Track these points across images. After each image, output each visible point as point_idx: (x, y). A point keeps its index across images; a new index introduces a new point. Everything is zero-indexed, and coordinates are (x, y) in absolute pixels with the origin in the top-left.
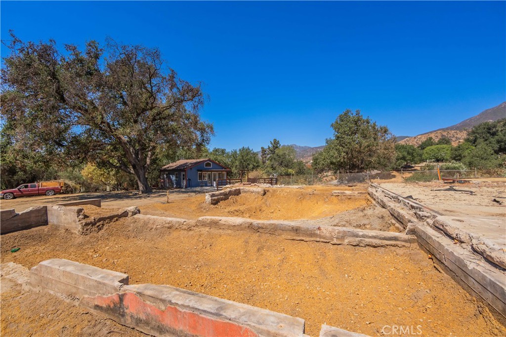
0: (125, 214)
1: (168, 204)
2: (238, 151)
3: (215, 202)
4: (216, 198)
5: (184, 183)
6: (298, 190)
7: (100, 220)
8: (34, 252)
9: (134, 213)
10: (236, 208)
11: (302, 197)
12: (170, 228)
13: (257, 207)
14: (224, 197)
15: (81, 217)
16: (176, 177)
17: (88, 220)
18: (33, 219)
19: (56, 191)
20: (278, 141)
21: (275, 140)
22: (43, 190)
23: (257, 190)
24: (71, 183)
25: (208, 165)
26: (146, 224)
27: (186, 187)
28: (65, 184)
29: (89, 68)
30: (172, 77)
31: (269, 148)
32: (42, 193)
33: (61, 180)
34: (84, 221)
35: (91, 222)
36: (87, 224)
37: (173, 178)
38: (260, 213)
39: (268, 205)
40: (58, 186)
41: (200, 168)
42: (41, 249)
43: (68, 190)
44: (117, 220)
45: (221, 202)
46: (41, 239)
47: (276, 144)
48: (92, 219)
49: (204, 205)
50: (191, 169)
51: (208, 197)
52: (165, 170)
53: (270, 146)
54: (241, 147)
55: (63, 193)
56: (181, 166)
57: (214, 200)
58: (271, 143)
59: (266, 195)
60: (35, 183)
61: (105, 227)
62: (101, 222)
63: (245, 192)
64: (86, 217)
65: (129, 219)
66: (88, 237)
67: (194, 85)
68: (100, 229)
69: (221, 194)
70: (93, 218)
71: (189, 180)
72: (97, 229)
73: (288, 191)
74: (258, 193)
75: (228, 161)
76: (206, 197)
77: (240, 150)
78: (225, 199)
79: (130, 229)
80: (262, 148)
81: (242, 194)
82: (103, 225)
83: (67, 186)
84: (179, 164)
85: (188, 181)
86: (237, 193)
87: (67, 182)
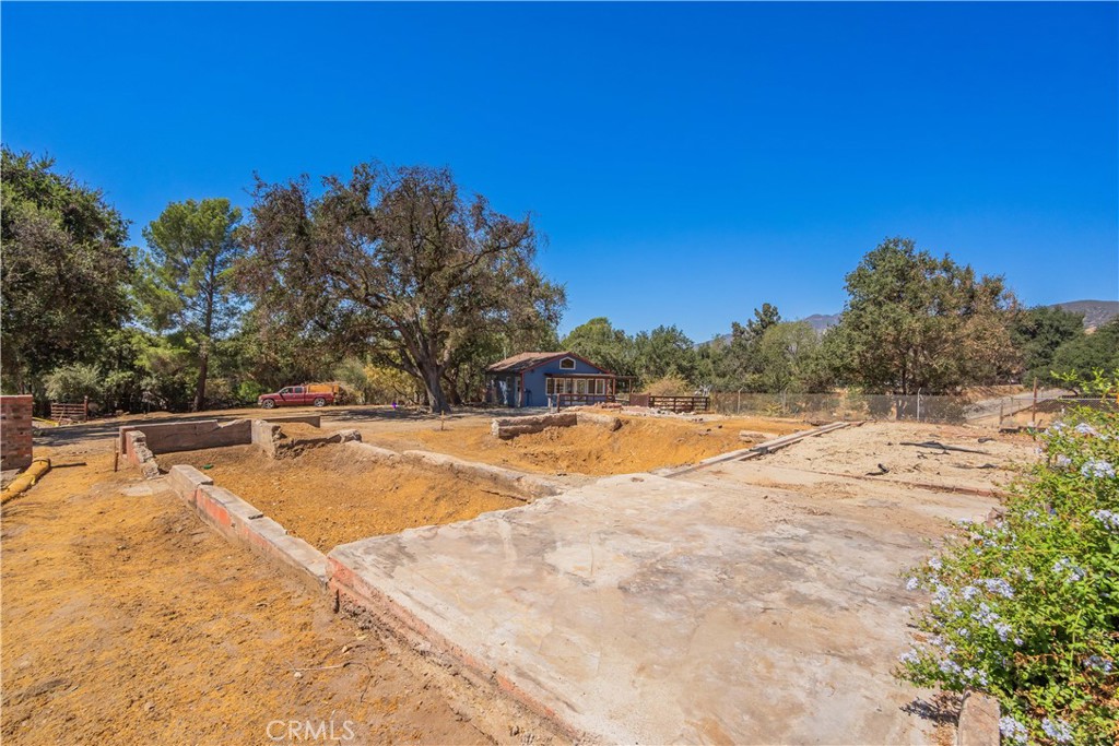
0: (336, 439)
1: (441, 433)
2: (649, 335)
3: (508, 435)
4: (511, 427)
5: (519, 397)
6: (690, 425)
7: (299, 443)
8: (224, 472)
9: (349, 439)
10: (547, 449)
11: (684, 438)
12: (375, 462)
13: (594, 452)
14: (530, 427)
15: (277, 436)
16: (509, 386)
17: (284, 442)
18: (235, 435)
19: (328, 401)
20: (775, 309)
21: (767, 307)
22: (311, 397)
23: (604, 419)
24: (349, 388)
25: (568, 363)
26: (353, 454)
27: (522, 406)
28: (340, 389)
29: (352, 208)
30: (480, 209)
31: (750, 324)
32: (308, 402)
33: (336, 383)
34: (278, 442)
35: (287, 445)
36: (281, 446)
37: (504, 387)
38: (595, 462)
39: (616, 450)
40: (330, 392)
41: (549, 370)
42: (231, 469)
43: (344, 399)
44: (323, 445)
45: (522, 436)
46: (238, 459)
47: (768, 317)
48: (289, 440)
49: (488, 438)
50: (533, 371)
51: (494, 425)
52: (492, 372)
53: (755, 319)
54: (657, 327)
55: (337, 404)
56: (520, 364)
57: (506, 431)
58: (757, 313)
59: (620, 431)
60: (302, 387)
61: (304, 453)
62: (301, 446)
63: (585, 421)
64: (283, 436)
65: (339, 446)
66: (280, 462)
67: (516, 219)
68: (297, 455)
69: (523, 422)
70: (291, 439)
71: (528, 392)
72: (293, 454)
73: (664, 425)
74: (605, 424)
75: (627, 357)
76: (493, 425)
77: (654, 332)
78: (531, 432)
79: (334, 458)
80: (735, 325)
81: (580, 425)
82: (303, 449)
83: (342, 392)
84: (519, 361)
85: (526, 395)
86: (571, 421)
87: (345, 386)
